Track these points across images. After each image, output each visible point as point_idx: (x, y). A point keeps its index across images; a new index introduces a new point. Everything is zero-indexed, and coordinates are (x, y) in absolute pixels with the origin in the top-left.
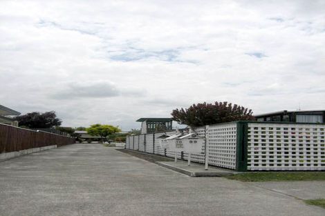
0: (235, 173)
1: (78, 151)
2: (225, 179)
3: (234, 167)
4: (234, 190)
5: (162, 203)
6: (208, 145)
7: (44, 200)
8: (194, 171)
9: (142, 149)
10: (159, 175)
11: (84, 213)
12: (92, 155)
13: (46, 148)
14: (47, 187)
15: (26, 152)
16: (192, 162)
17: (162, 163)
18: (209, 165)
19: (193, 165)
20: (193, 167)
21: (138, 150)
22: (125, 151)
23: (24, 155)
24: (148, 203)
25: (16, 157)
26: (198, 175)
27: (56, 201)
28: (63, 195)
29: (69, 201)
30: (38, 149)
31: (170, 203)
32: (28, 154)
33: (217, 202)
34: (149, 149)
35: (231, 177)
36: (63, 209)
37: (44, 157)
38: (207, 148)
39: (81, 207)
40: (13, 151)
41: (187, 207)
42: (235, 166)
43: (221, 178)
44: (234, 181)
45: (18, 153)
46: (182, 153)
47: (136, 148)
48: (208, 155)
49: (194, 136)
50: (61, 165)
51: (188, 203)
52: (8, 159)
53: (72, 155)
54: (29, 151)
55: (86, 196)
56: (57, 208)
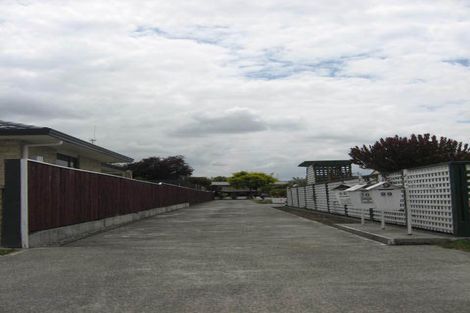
0: (454, 239)
1: (220, 211)
2: (440, 248)
3: (450, 229)
4: (454, 264)
5: (352, 283)
6: (408, 198)
7: (182, 281)
8: (392, 236)
9: (311, 205)
10: (341, 244)
11: (241, 298)
12: (239, 216)
13: (174, 207)
14: (184, 262)
15: (147, 213)
16: (387, 223)
17: (343, 225)
18: (413, 228)
19: (391, 228)
20: (389, 231)
21: (305, 208)
22: (287, 209)
23: (147, 218)
24: (330, 283)
25: (134, 221)
26: (398, 243)
27: (200, 283)
28: (207, 273)
29: (217, 282)
30: (164, 209)
31: (363, 284)
32: (150, 217)
33: (431, 282)
34: (322, 206)
35: (448, 245)
36: (210, 293)
37: (175, 221)
38: (408, 203)
39: (236, 290)
40: (130, 213)
41: (388, 289)
42: (452, 229)
43: (433, 247)
44: (453, 251)
45: (137, 216)
46: (371, 210)
47: (302, 205)
48: (409, 213)
49: (387, 186)
50: (199, 231)
51: (389, 284)
52: (124, 225)
53: (213, 217)
54: (151, 212)
55: (240, 274)
56: (202, 292)
